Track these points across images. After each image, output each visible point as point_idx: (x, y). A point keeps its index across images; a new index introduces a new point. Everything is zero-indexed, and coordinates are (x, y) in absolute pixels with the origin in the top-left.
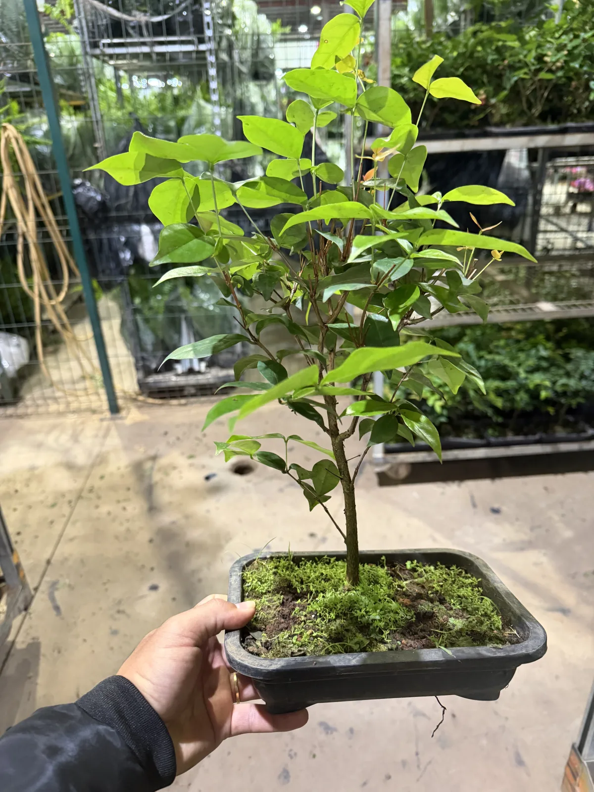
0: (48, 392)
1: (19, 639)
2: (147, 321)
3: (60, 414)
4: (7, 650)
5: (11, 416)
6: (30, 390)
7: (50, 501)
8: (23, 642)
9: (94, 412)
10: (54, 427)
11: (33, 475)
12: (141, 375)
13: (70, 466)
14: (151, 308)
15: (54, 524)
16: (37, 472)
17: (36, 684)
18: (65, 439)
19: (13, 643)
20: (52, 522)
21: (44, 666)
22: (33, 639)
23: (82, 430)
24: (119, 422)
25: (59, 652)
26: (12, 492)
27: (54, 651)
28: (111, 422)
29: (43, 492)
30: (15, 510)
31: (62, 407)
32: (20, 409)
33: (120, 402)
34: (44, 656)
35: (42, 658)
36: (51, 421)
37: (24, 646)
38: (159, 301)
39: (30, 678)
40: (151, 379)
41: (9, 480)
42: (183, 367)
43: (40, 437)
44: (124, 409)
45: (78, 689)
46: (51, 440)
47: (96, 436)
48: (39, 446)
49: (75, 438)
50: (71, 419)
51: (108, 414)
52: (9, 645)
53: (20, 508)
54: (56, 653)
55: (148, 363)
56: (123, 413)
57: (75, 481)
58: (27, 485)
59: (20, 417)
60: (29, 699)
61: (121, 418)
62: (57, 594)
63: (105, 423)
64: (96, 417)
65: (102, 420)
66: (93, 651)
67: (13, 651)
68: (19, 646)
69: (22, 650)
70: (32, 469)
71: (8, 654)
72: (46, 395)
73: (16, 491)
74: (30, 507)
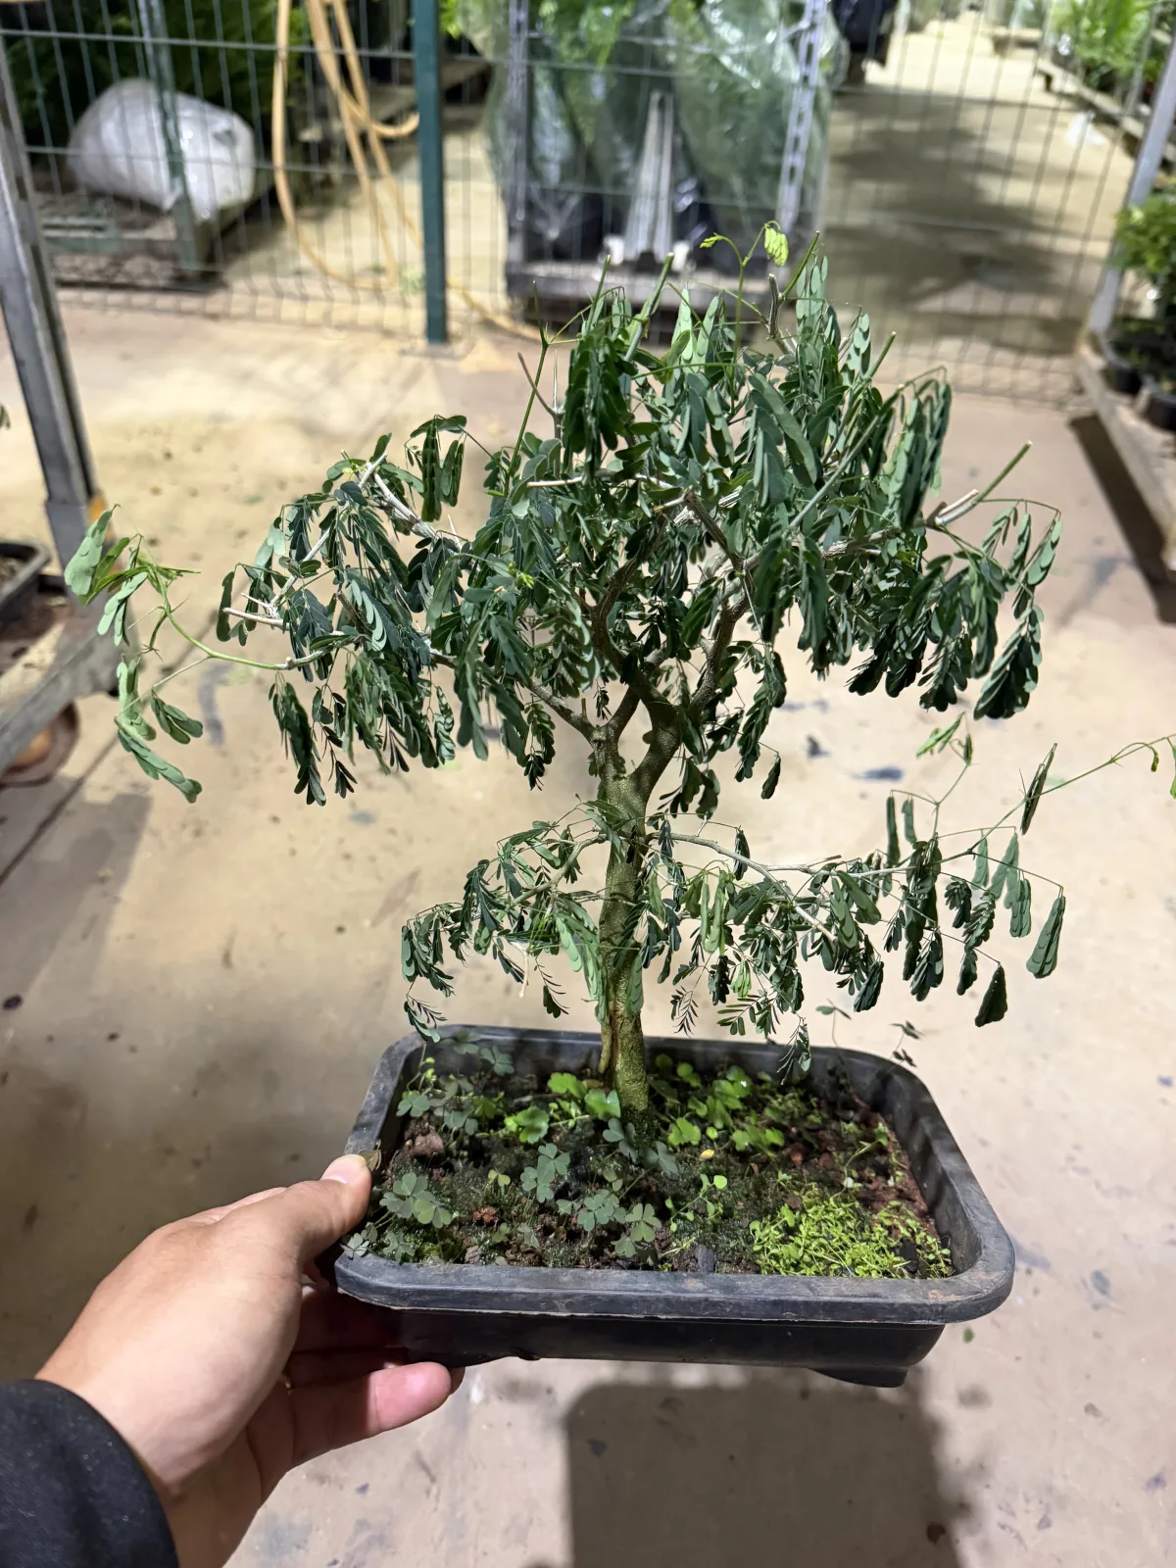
0: (289, 284)
1: (97, 779)
2: (560, 82)
3: (307, 326)
4: (57, 797)
5: (191, 313)
6: (247, 273)
7: (249, 487)
8: (105, 788)
9: (388, 334)
10: (286, 349)
11: (217, 430)
12: (517, 251)
13: (310, 430)
14: (578, 43)
15: (246, 538)
16: (226, 427)
17: (117, 900)
18: (308, 375)
19: (79, 783)
20: (242, 534)
21: (146, 860)
22: (135, 785)
23: (353, 365)
24: (445, 363)
25: (198, 833)
26: (158, 455)
27: (184, 826)
28: (426, 362)
29: (235, 468)
30: (156, 491)
31: (313, 312)
32: (215, 302)
33: (454, 326)
34: (155, 833)
35: (146, 840)
36: (283, 336)
37: (105, 798)
38: (602, 20)
39: (103, 880)
40: (542, 270)
41: (157, 432)
42: (628, 246)
43: (249, 362)
44: (459, 338)
45: (231, 940)
46: (275, 370)
47: (385, 381)
48: (246, 377)
49: (334, 377)
50: (330, 340)
51: (421, 343)
52: (67, 787)
53: (168, 490)
54: (187, 836)
55: (540, 224)
56: (459, 348)
57: (317, 461)
58: (198, 449)
59: (214, 317)
60: (85, 936)
61: (452, 357)
62: (221, 695)
63: (410, 362)
64: (390, 347)
65: (403, 353)
66: (293, 852)
67: (70, 806)
68: (93, 793)
69: (94, 807)
70: (218, 418)
71: (58, 809)
72: (285, 289)
73: (168, 455)
74: (194, 493)
